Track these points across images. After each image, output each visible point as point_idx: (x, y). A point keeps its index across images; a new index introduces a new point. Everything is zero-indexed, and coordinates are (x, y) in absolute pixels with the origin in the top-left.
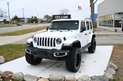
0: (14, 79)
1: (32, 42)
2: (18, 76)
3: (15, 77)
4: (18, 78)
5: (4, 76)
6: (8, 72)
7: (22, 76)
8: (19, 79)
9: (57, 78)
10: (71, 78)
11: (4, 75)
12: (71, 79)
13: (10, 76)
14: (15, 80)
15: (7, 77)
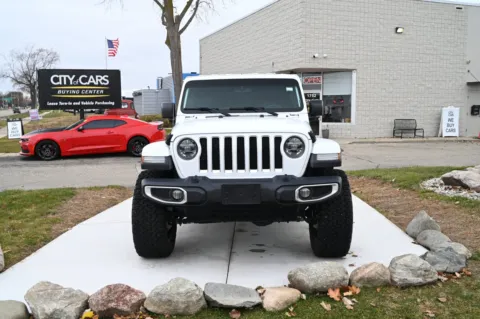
0: (160, 311)
1: (170, 157)
2: (178, 294)
3: (169, 302)
4: (183, 303)
5: (112, 305)
6: (120, 289)
7: (197, 292)
8: (187, 307)
9: (332, 276)
10: (371, 268)
11: (110, 301)
12: (373, 273)
13: (133, 302)
14: (163, 315)
15: (125, 308)
